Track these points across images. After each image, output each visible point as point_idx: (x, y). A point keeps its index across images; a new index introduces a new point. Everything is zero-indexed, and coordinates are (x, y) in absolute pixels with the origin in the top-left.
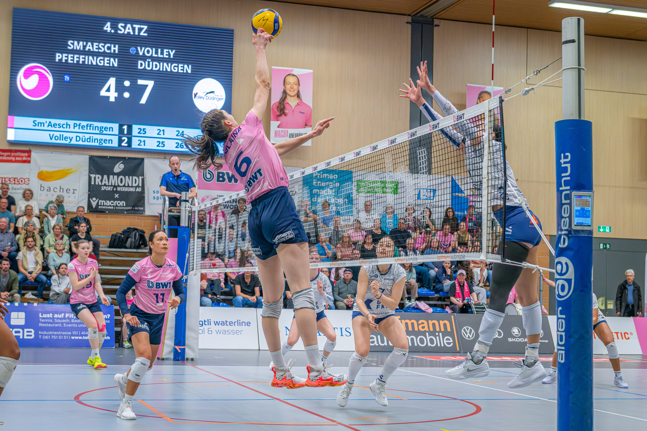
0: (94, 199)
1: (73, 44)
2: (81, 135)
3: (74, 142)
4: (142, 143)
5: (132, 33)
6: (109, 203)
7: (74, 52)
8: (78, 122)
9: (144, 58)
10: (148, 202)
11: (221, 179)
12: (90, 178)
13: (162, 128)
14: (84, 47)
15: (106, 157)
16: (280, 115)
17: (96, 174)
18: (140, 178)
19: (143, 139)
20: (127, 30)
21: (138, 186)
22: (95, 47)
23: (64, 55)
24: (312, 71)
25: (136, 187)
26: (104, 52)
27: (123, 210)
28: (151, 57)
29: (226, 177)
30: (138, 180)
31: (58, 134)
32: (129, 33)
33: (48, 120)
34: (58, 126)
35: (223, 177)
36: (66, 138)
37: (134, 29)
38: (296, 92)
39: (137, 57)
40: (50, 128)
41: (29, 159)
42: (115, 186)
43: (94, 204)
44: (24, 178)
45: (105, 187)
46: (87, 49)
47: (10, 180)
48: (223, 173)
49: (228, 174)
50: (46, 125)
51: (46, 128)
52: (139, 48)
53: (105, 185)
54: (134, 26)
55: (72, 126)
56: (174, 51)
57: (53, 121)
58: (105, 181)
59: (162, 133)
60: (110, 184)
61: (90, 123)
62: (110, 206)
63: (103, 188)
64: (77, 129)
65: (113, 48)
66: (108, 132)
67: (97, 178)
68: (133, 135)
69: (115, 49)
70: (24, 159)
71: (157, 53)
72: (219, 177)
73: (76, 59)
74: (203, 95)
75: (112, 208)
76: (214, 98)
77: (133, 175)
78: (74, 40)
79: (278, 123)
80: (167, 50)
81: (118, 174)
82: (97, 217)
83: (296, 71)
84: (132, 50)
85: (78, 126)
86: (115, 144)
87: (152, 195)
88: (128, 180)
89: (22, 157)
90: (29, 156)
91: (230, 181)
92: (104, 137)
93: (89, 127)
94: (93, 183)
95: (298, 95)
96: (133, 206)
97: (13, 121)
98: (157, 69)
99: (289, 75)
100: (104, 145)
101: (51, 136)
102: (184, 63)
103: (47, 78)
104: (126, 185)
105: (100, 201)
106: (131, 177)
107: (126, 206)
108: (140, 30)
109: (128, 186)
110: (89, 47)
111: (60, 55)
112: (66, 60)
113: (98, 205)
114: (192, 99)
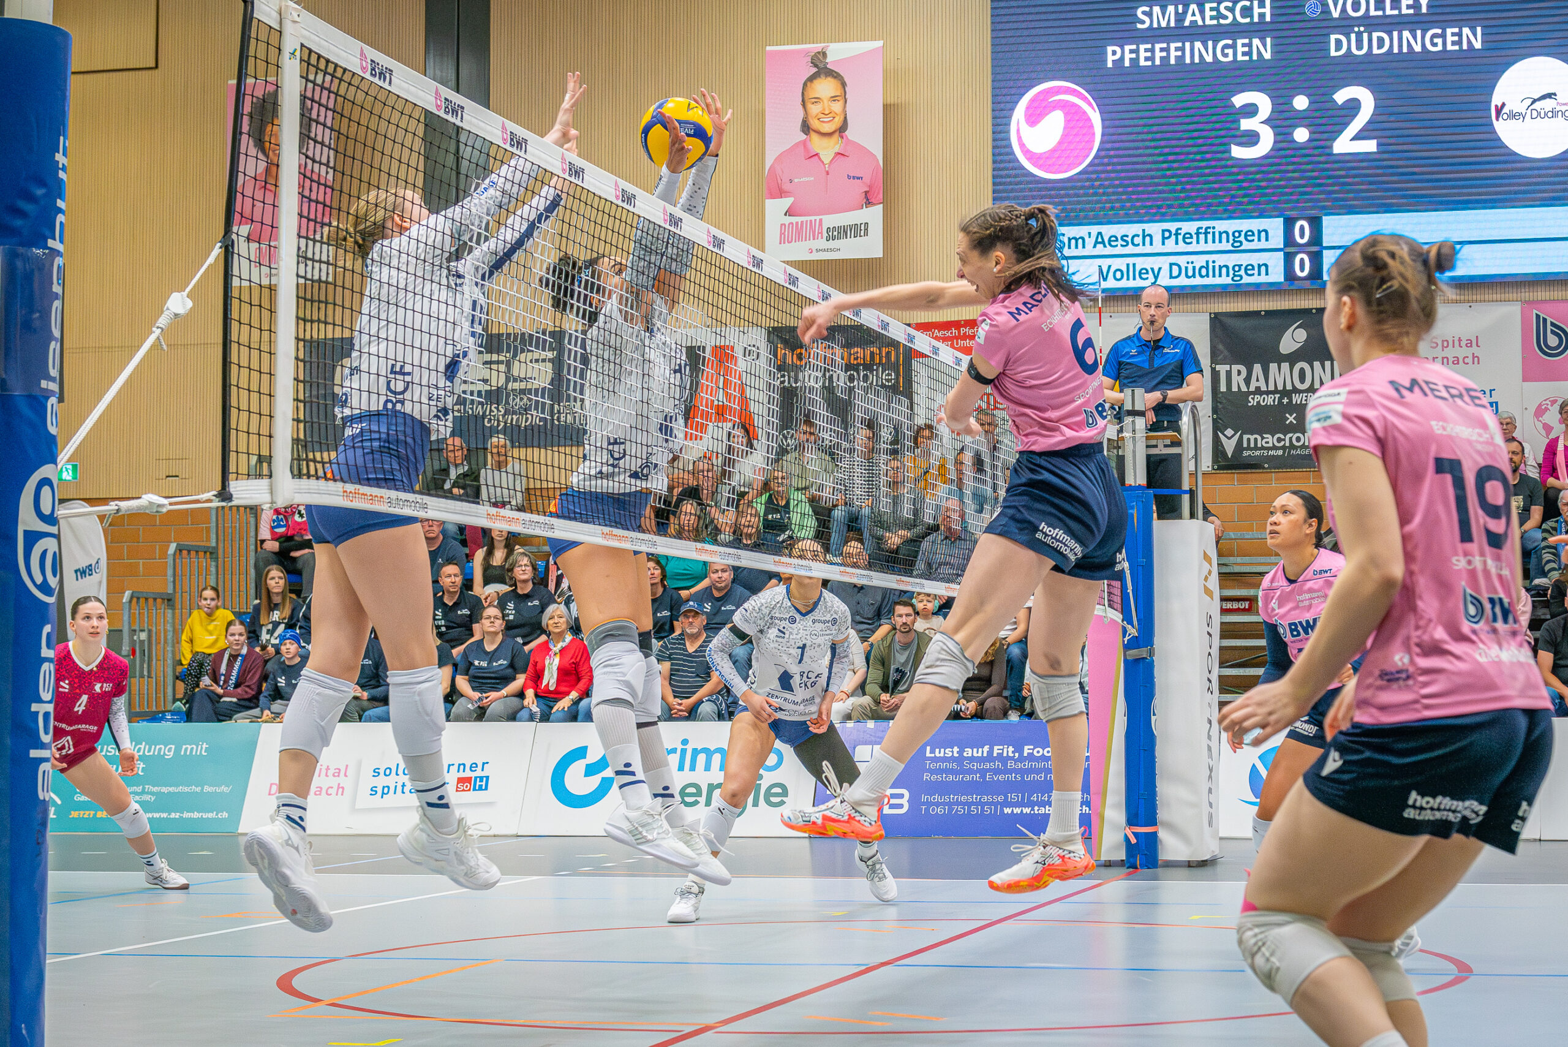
1: (1149, 14)
6: (1270, 440)
7: (1155, 35)
8: (1172, 226)
9: (1345, 24)
12: (1215, 375)
14: (1180, 18)
15: (1256, 314)
17: (1231, 364)
22: (1208, 13)
23: (1128, 47)
26: (1235, 24)
28: (1365, 19)
33: (1095, 229)
34: (1120, 242)
36: (1143, 273)
39: (1326, 24)
40: (1100, 250)
42: (1285, 393)
43: (1229, 446)
45: (1257, 398)
46: (1186, 23)
50: (1089, 243)
51: (1089, 250)
53: (1258, 391)
55: (1157, 238)
57: (1108, 230)
58: (1258, 381)
60: (1271, 388)
61: (1204, 224)
62: (1274, 448)
63: (1253, 401)
65: (1256, 11)
66: (1255, 245)
67: (1234, 374)
68: (1325, 244)
69: (1264, 10)
71: (1380, 4)
73: (1159, 55)
74: (1521, 108)
75: (1280, 452)
76: (1554, 113)
78: (1150, 5)
81: (1293, 358)
82: (1242, 482)
85: (1173, 237)
86: (1277, 275)
88: (1321, 373)
92: (1244, 259)
93: (1202, 237)
94: (1223, 388)
98: (1384, 50)
100: (1246, 280)
101: (1105, 270)
102: (1460, 24)
103: (1084, 115)
105: (1245, 437)
110: (1193, 15)
111: (1118, 49)
112: (1135, 62)
113: (1239, 445)
114: (1492, 125)
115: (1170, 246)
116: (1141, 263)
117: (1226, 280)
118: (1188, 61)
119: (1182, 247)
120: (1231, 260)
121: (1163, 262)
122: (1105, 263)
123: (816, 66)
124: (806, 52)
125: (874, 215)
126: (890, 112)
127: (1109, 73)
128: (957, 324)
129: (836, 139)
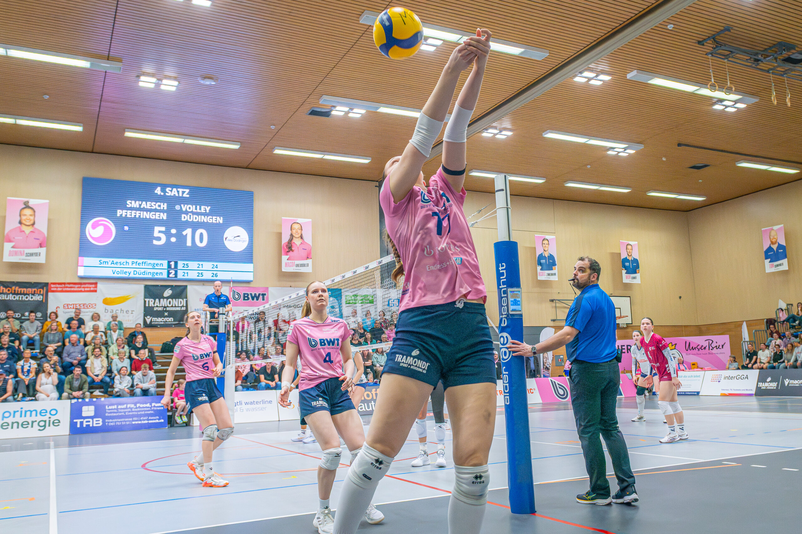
1: (131, 203)
2: (137, 270)
3: (132, 275)
4: (186, 274)
5: (177, 195)
6: (160, 319)
7: (131, 209)
8: (135, 260)
9: (186, 213)
11: (246, 298)
12: (145, 302)
13: (201, 263)
14: (140, 205)
15: (158, 286)
16: (288, 252)
17: (149, 298)
18: (185, 300)
19: (186, 271)
20: (173, 193)
21: (183, 306)
22: (148, 205)
23: (124, 211)
24: (310, 220)
25: (181, 307)
26: (156, 209)
27: (172, 324)
28: (192, 212)
29: (250, 296)
30: (183, 302)
31: (119, 270)
32: (175, 195)
33: (111, 260)
34: (119, 264)
35: (247, 297)
36: (125, 273)
37: (178, 192)
38: (300, 235)
39: (181, 212)
40: (113, 265)
41: (95, 289)
42: (165, 307)
43: (148, 321)
44: (92, 303)
45: (157, 308)
46: (142, 207)
47: (80, 306)
48: (248, 294)
49: (251, 294)
50: (110, 263)
51: (109, 265)
52: (182, 206)
53: (157, 306)
54: (179, 190)
55: (130, 263)
56: (209, 207)
57: (115, 260)
59: (201, 266)
60: (161, 306)
61: (144, 261)
62: (161, 322)
63: (155, 309)
64: (134, 266)
65: (162, 206)
67: (150, 302)
68: (178, 268)
70: (92, 289)
71: (196, 209)
72: (244, 297)
74: (232, 238)
75: (163, 323)
76: (240, 241)
77: (178, 298)
78: (131, 200)
79: (288, 257)
80: (204, 207)
81: (167, 298)
82: (151, 330)
83: (300, 220)
84: (177, 207)
85: (135, 264)
86: (165, 276)
88: (175, 302)
89: (90, 288)
90: (96, 287)
91: (253, 299)
92: (156, 271)
93: (144, 264)
94: (147, 305)
95: (301, 237)
96: (180, 321)
97: (83, 261)
98: (197, 220)
99: (295, 223)
100: (156, 276)
101: (114, 271)
102: (217, 216)
103: (110, 228)
104: (174, 306)
105: (153, 318)
106: (177, 300)
107: (174, 321)
108: (183, 192)
109: (175, 307)
111: (121, 211)
112: (126, 215)
113: (151, 321)
114: (223, 242)
116: (125, 270)
117: (150, 276)
118: (142, 217)
119: (138, 266)
120: (152, 271)
121: (132, 270)
122: (114, 269)
123: (25, 205)
124: (22, 201)
126: (50, 221)
127: (118, 218)
128: (64, 284)
129: (31, 226)
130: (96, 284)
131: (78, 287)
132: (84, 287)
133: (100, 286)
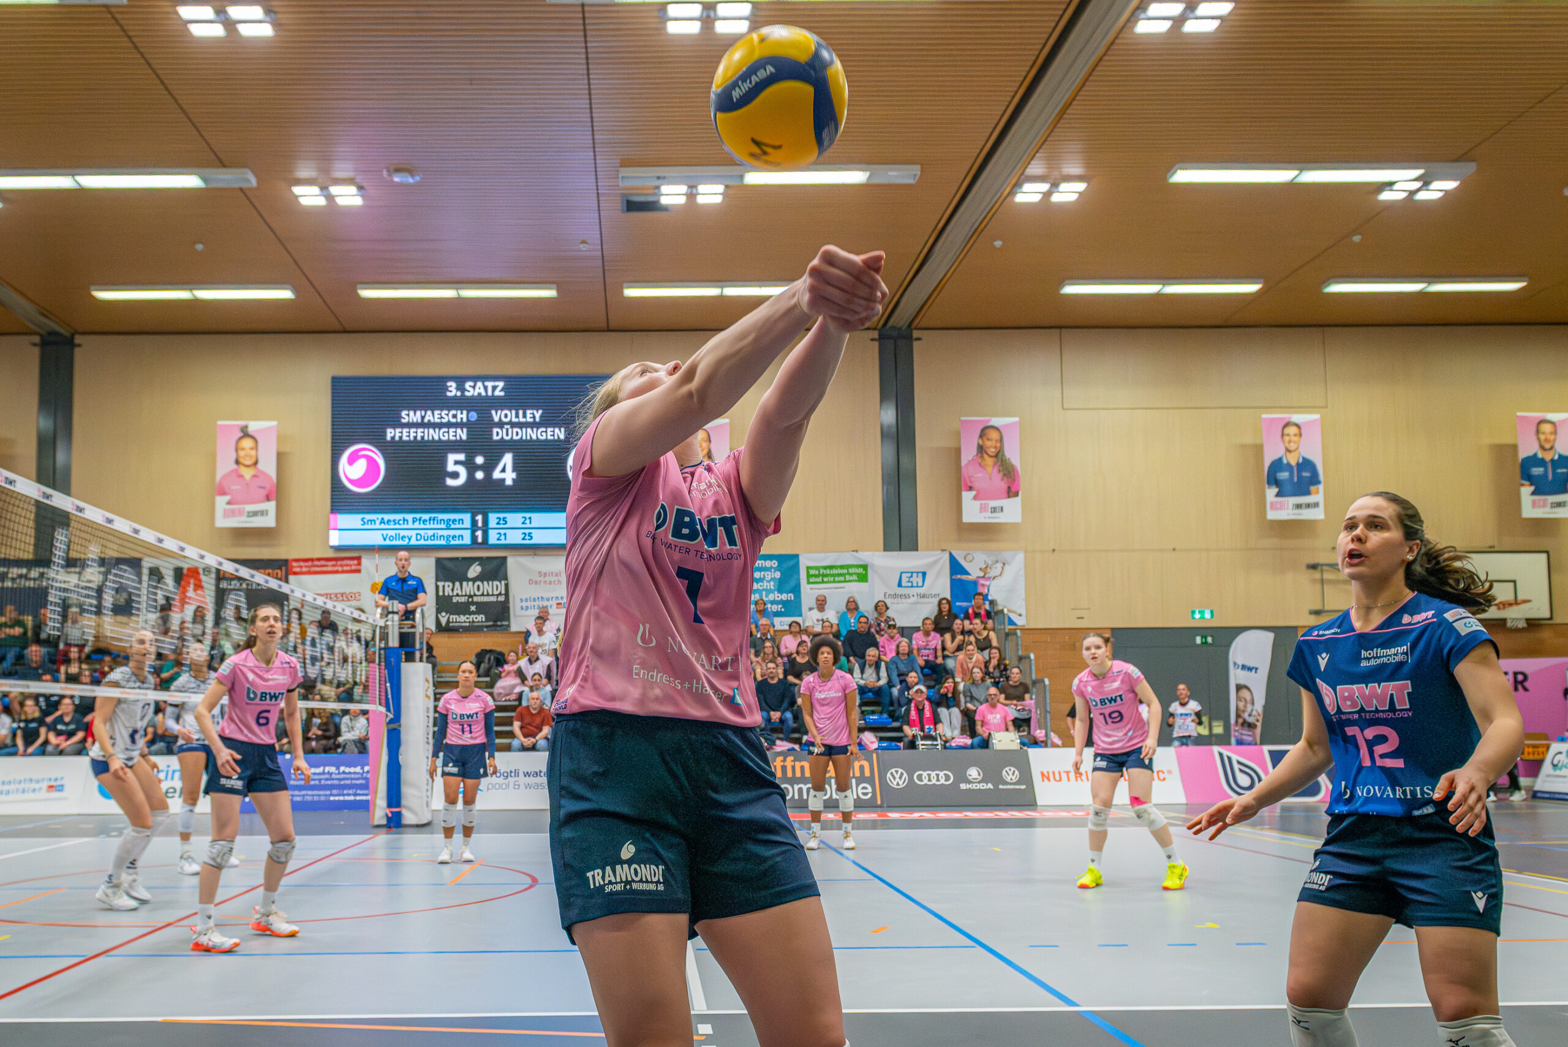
0: (444, 614)
1: (408, 415)
2: (422, 532)
3: (413, 542)
4: (503, 537)
5: (483, 394)
6: (463, 618)
7: (410, 425)
8: (418, 516)
9: (501, 425)
10: (515, 615)
12: (437, 587)
13: (527, 515)
14: (423, 418)
15: (457, 559)
17: (445, 581)
18: (503, 582)
19: (502, 532)
20: (477, 391)
21: (500, 594)
22: (437, 416)
23: (398, 430)
25: (498, 595)
26: (449, 422)
27: (483, 627)
28: (510, 423)
30: (500, 586)
31: (393, 533)
32: (480, 394)
33: (380, 516)
34: (392, 523)
36: (404, 538)
37: (486, 388)
39: (492, 424)
40: (383, 526)
41: (358, 568)
42: (470, 596)
43: (443, 621)
44: (354, 592)
45: (457, 598)
46: (426, 420)
50: (378, 522)
51: (377, 526)
52: (494, 413)
53: (457, 595)
54: (487, 383)
55: (410, 522)
56: (540, 412)
57: (387, 517)
58: (457, 591)
59: (528, 521)
60: (464, 594)
61: (433, 515)
62: (465, 622)
63: (455, 600)
65: (459, 416)
66: (457, 526)
67: (446, 587)
68: (490, 527)
69: (462, 416)
70: (353, 568)
71: (517, 416)
73: (412, 435)
75: (468, 624)
77: (493, 581)
78: (408, 410)
80: (531, 411)
81: (474, 580)
82: (448, 638)
84: (485, 417)
85: (418, 521)
86: (467, 540)
87: (518, 604)
88: (487, 587)
89: (351, 565)
90: (359, 564)
92: (452, 533)
93: (432, 522)
94: (441, 593)
96: (495, 622)
97: (336, 520)
98: (519, 437)
100: (453, 542)
101: (385, 536)
102: (554, 426)
103: (376, 462)
104: (485, 593)
105: (452, 617)
106: (490, 583)
107: (486, 621)
108: (494, 388)
109: (488, 595)
110: (429, 417)
111: (392, 431)
112: (401, 437)
113: (448, 621)
114: (567, 474)
115: (416, 525)
116: (402, 533)
117: (443, 542)
118: (426, 438)
119: (422, 526)
120: (446, 533)
121: (413, 533)
122: (385, 532)
123: (242, 432)
124: (237, 426)
125: (271, 506)
126: (280, 456)
127: (388, 442)
128: (312, 560)
129: (252, 468)
130: (359, 559)
131: (333, 566)
132: (342, 566)
133: (366, 562)
